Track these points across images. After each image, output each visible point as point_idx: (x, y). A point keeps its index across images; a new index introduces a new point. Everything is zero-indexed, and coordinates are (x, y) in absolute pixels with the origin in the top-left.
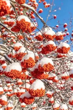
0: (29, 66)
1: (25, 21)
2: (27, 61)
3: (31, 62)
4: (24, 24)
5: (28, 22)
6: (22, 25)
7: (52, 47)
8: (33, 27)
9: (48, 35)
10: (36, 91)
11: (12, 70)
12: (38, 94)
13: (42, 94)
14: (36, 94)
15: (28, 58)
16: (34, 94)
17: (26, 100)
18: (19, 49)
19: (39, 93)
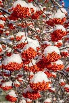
0: (29, 56)
1: (21, 6)
2: (26, 51)
3: (31, 53)
4: (21, 10)
5: (25, 8)
6: (19, 12)
7: (60, 33)
8: (39, 12)
9: (56, 19)
10: (36, 84)
11: (10, 63)
12: (40, 88)
13: (45, 87)
14: (37, 87)
15: (27, 49)
16: (35, 88)
17: (29, 95)
18: (21, 38)
19: (40, 86)
